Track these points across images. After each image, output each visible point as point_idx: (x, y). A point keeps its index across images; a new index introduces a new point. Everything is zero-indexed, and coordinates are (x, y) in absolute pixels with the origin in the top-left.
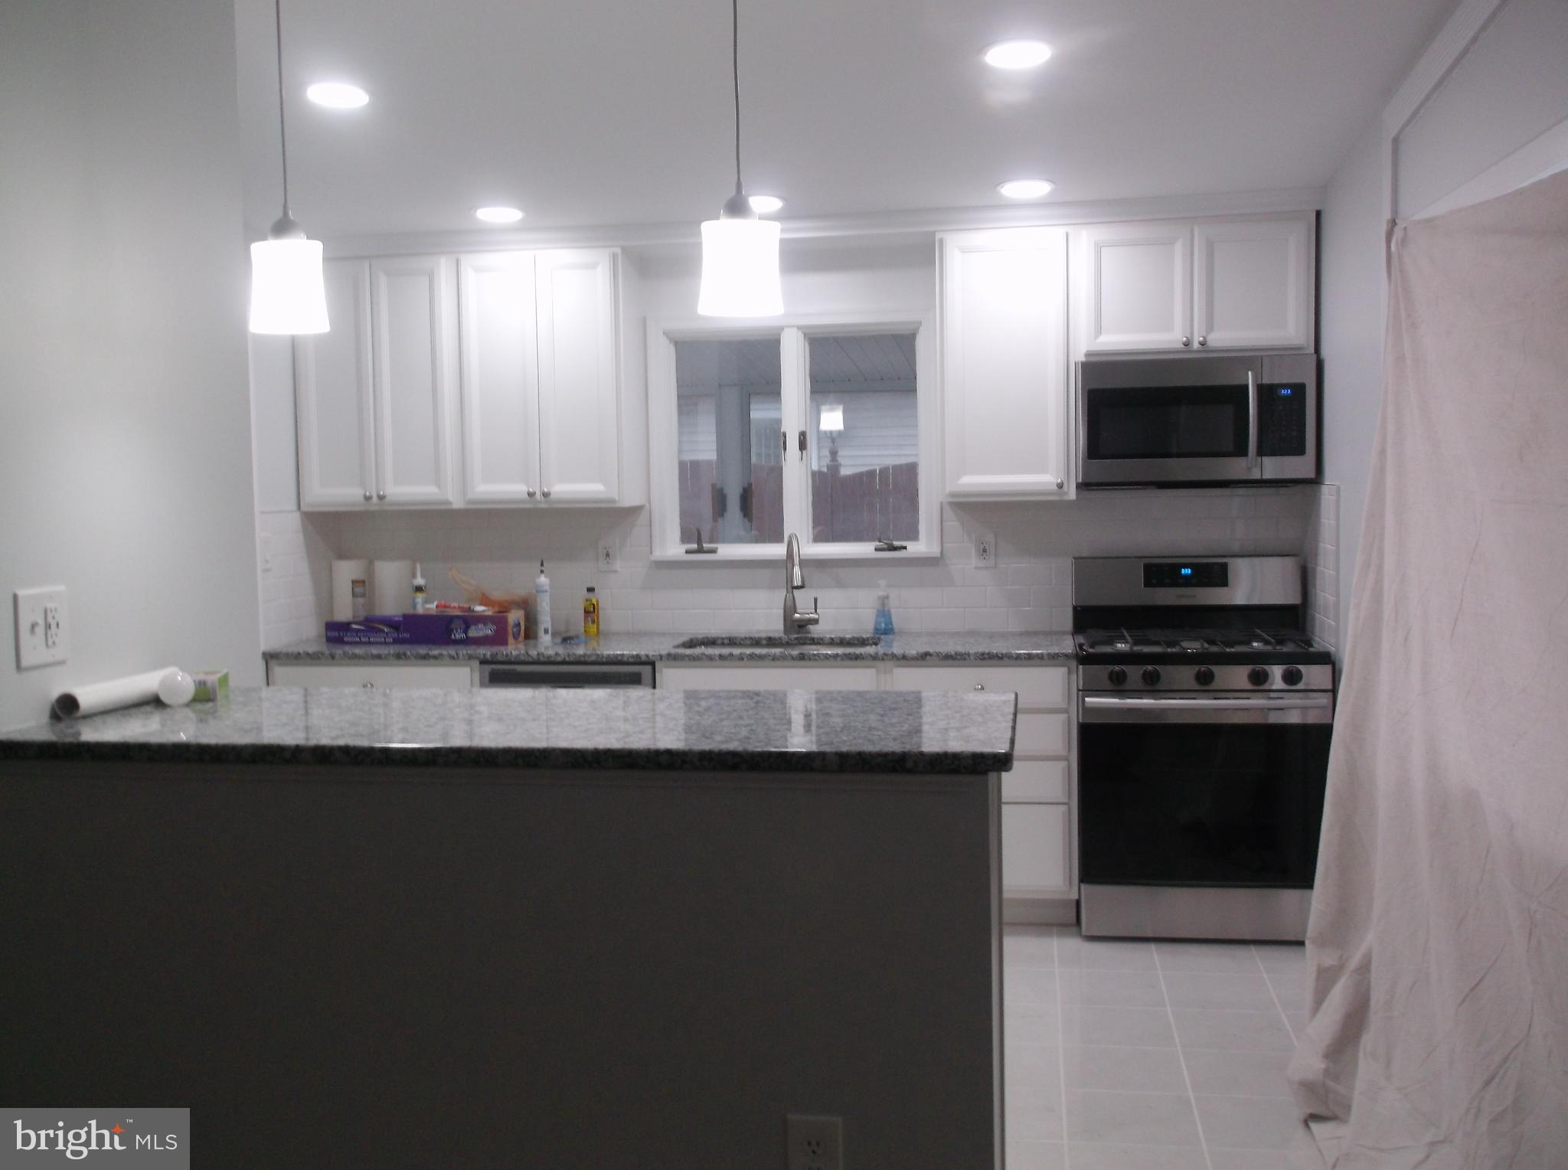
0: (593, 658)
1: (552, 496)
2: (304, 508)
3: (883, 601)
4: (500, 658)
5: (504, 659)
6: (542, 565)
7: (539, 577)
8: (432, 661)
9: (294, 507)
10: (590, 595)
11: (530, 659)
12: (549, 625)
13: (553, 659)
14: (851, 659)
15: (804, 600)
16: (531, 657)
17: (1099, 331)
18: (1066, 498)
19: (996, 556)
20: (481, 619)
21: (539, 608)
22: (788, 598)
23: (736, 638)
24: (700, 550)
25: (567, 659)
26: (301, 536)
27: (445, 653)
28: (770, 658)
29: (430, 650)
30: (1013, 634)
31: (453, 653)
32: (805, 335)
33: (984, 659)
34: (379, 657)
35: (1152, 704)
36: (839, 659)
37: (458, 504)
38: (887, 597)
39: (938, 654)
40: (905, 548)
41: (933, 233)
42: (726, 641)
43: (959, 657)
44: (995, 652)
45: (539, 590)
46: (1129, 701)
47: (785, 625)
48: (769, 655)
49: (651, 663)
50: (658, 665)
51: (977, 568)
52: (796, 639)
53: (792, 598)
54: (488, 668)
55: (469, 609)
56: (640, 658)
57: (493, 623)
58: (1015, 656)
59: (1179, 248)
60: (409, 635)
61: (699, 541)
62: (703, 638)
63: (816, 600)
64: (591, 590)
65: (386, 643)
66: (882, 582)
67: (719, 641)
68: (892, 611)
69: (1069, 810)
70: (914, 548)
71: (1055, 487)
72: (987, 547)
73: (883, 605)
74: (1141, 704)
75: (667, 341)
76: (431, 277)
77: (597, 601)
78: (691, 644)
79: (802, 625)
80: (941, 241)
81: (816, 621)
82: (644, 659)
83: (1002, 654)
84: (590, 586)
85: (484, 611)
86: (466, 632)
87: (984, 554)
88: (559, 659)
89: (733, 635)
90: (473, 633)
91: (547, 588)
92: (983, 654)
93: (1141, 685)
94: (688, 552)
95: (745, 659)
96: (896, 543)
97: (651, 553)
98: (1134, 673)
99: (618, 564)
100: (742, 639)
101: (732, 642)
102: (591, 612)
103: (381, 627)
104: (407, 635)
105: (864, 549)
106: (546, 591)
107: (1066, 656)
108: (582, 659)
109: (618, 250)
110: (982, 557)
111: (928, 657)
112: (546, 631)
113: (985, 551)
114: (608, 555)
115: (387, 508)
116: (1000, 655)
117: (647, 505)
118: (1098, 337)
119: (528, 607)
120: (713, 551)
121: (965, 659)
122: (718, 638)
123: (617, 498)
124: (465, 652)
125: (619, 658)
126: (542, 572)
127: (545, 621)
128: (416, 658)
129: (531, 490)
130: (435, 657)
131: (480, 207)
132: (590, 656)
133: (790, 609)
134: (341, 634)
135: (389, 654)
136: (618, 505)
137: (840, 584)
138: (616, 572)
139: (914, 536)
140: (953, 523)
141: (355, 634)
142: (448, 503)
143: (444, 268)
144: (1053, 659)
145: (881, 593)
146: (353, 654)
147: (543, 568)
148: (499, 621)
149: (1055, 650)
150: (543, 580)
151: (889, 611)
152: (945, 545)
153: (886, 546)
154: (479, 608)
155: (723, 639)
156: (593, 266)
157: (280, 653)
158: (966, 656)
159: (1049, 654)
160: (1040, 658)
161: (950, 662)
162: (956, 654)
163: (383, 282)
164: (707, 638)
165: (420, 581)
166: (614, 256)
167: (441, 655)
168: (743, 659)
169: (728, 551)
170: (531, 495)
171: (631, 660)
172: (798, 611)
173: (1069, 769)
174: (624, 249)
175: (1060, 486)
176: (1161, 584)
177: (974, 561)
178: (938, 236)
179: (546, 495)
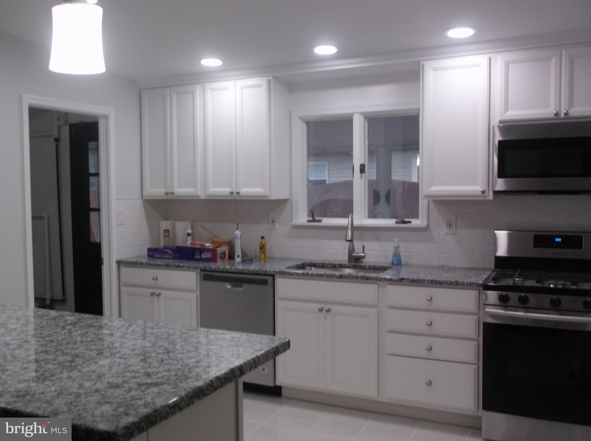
0: (246, 271)
1: (241, 194)
2: (144, 198)
3: (397, 248)
4: (207, 269)
5: (209, 269)
6: (238, 225)
7: (236, 231)
8: (180, 268)
9: (140, 197)
10: (262, 240)
11: (220, 270)
12: (240, 254)
13: (229, 271)
14: (365, 279)
15: (358, 245)
16: (221, 269)
17: (506, 109)
18: (487, 199)
19: (456, 228)
20: (207, 250)
21: (235, 246)
22: (350, 245)
23: (325, 264)
24: (314, 220)
25: (235, 271)
26: (143, 210)
27: (185, 265)
28: (326, 276)
29: (181, 263)
30: (461, 269)
31: (188, 265)
32: (365, 117)
33: (433, 283)
34: (159, 265)
35: (523, 315)
36: (358, 278)
37: (203, 197)
38: (398, 247)
39: (408, 279)
40: (411, 222)
41: (419, 61)
42: (320, 265)
43: (419, 282)
44: (438, 280)
45: (235, 237)
46: (510, 312)
47: (349, 259)
48: (326, 275)
49: (273, 276)
50: (276, 276)
51: (446, 234)
52: (353, 265)
53: (352, 245)
54: (203, 273)
55: (203, 245)
56: (267, 272)
57: (211, 252)
58: (449, 283)
59: (553, 62)
60: (178, 256)
61: (313, 216)
62: (310, 263)
63: (364, 247)
64: (263, 238)
65: (169, 259)
66: (396, 239)
67: (317, 265)
68: (401, 253)
69: (478, 367)
70: (415, 223)
71: (480, 193)
72: (451, 223)
73: (397, 250)
74: (518, 315)
75: (302, 122)
76: (193, 93)
77: (265, 244)
78: (302, 266)
79: (358, 259)
80: (423, 65)
81: (364, 257)
82: (268, 273)
83: (442, 281)
84: (263, 235)
85: (209, 246)
86: (200, 255)
87: (450, 227)
88: (232, 271)
89: (324, 262)
90: (204, 256)
91: (239, 236)
92: (432, 281)
93: (518, 304)
94: (308, 221)
95: (314, 276)
96: (406, 220)
97: (292, 221)
98: (514, 296)
99: (277, 226)
100: (327, 264)
101: (323, 266)
102: (262, 248)
103: (168, 251)
104: (177, 256)
105: (391, 222)
106: (239, 238)
107: (478, 285)
108: (242, 272)
109: (271, 78)
110: (449, 228)
111: (403, 281)
112: (238, 256)
113: (450, 225)
114: (273, 222)
115: (175, 198)
116: (441, 282)
117: (291, 199)
118: (506, 112)
119: (231, 245)
120: (320, 221)
121: (422, 283)
122: (316, 263)
123: (268, 195)
124: (193, 265)
125: (258, 272)
126: (237, 229)
127: (238, 252)
128: (174, 266)
129: (231, 191)
130: (181, 267)
131: (203, 59)
132: (245, 270)
133: (351, 250)
134: (153, 254)
135: (163, 264)
136: (269, 199)
137: (378, 239)
138: (276, 229)
139: (416, 216)
140: (434, 211)
141: (158, 254)
142: (198, 196)
143: (198, 89)
144: (470, 286)
145: (396, 245)
146: (149, 263)
147: (238, 227)
148: (213, 251)
149: (473, 280)
150: (238, 233)
151: (399, 254)
152: (430, 222)
153: (401, 221)
154: (207, 245)
155: (319, 264)
156: (259, 86)
157: (123, 261)
158: (423, 281)
159: (467, 283)
160: (462, 285)
161: (415, 284)
162: (418, 280)
163: (175, 96)
164: (312, 263)
165: (190, 231)
166: (269, 82)
167: (184, 266)
168: (313, 276)
169: (328, 221)
170: (231, 193)
171: (263, 273)
172: (355, 251)
173: (478, 345)
174: (275, 77)
175: (483, 192)
176: (543, 246)
177: (445, 230)
178: (422, 63)
179: (238, 193)
